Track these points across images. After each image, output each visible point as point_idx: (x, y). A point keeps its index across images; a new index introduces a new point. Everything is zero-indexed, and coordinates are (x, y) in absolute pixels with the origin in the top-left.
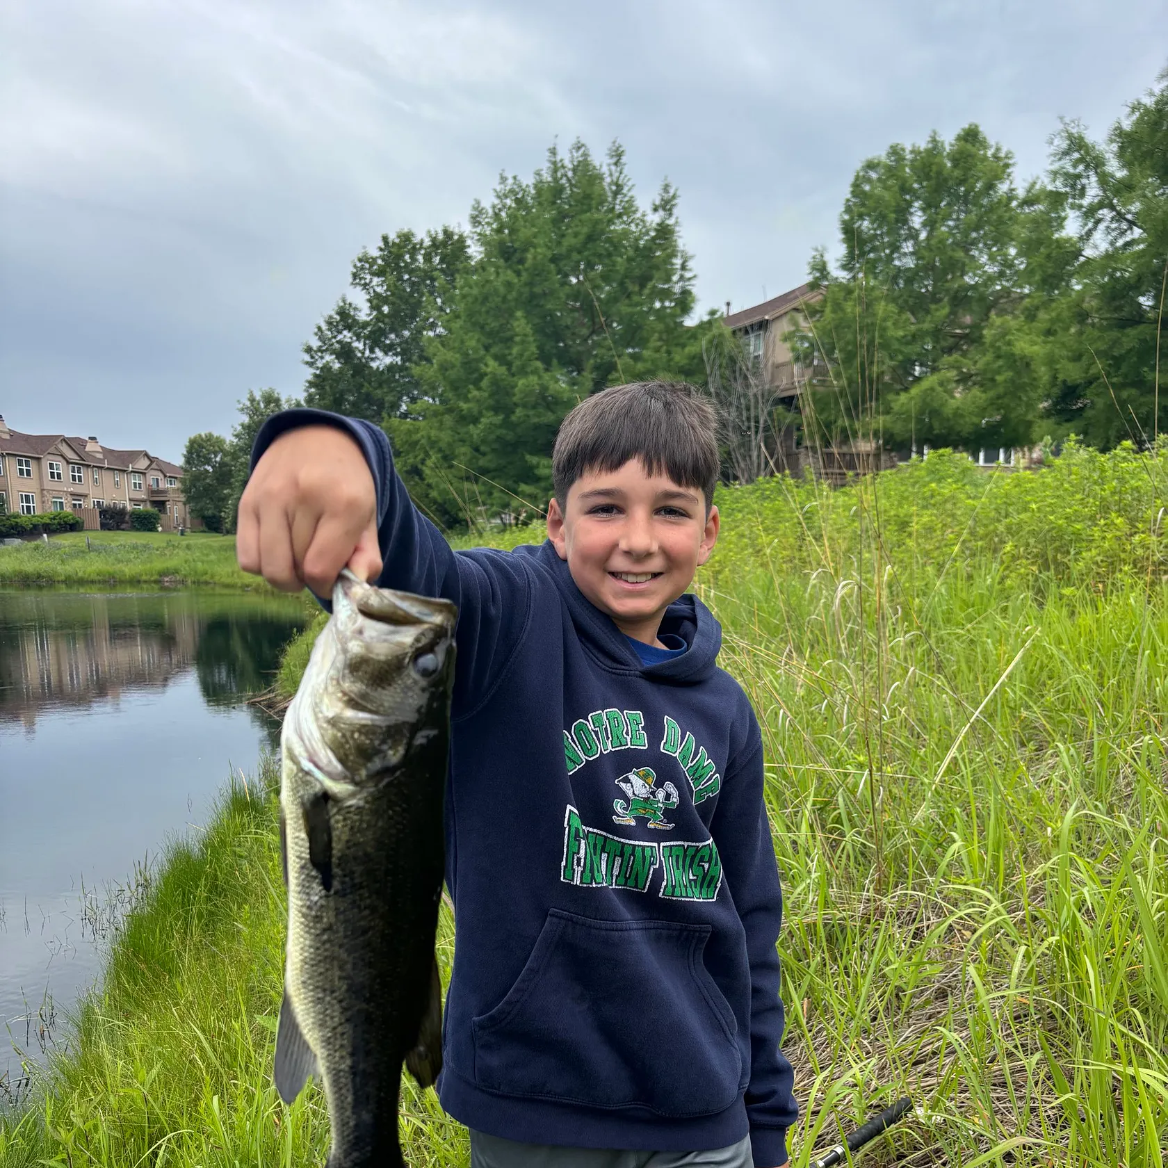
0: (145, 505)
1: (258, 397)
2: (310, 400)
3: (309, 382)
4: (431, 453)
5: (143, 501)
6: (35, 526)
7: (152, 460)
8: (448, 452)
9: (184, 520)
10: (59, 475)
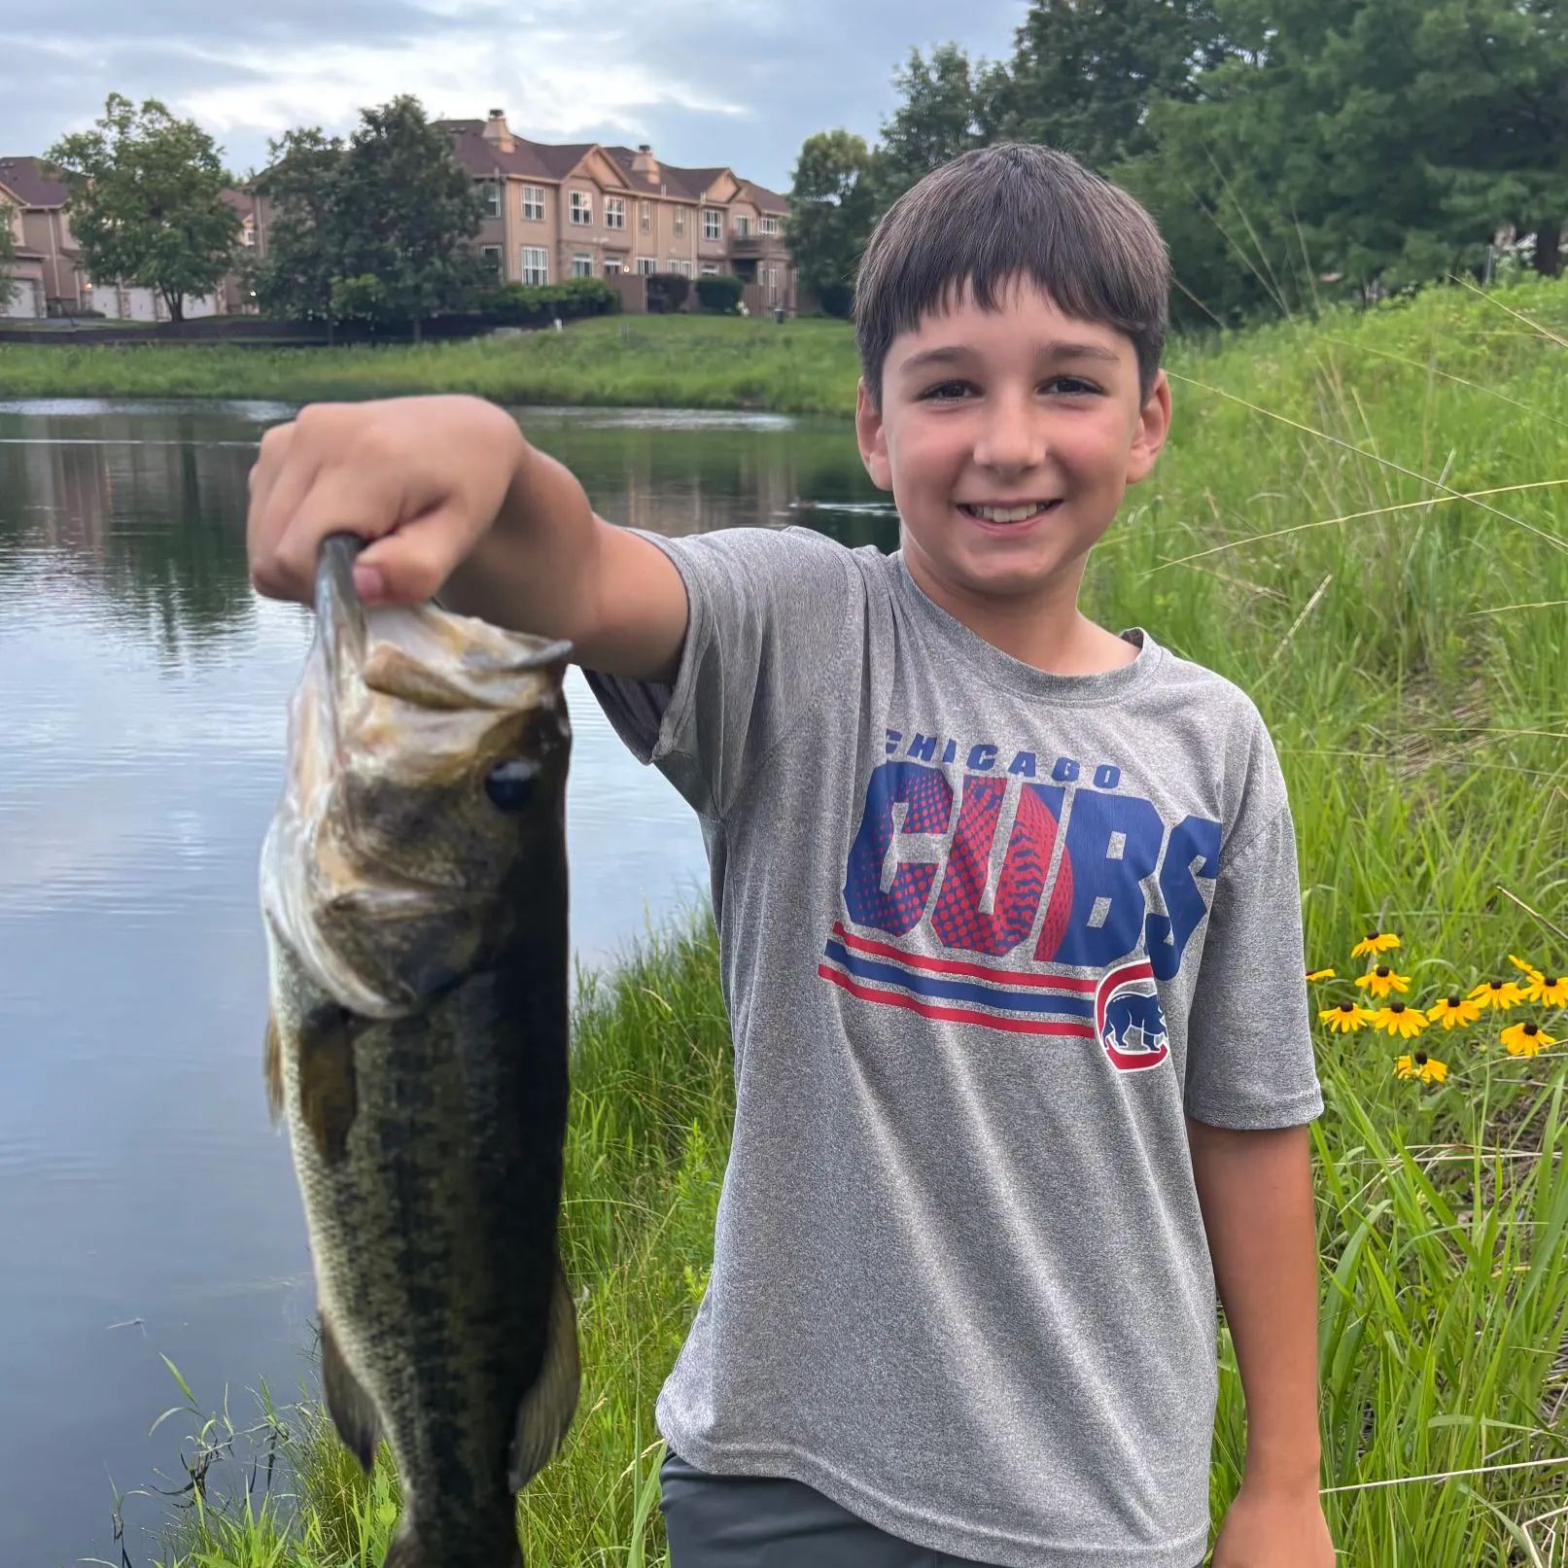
0: (723, 269)
1: (927, 58)
2: (1020, 66)
3: (1019, 31)
4: (1237, 166)
5: (719, 260)
6: (544, 305)
7: (740, 185)
8: (1268, 167)
9: (786, 294)
10: (587, 215)
